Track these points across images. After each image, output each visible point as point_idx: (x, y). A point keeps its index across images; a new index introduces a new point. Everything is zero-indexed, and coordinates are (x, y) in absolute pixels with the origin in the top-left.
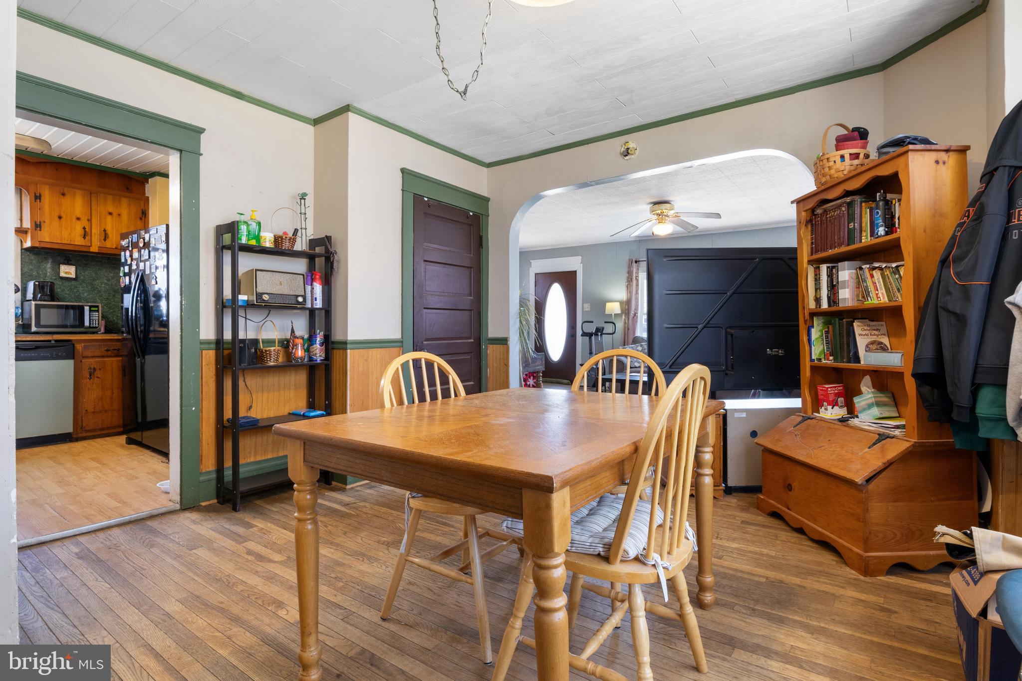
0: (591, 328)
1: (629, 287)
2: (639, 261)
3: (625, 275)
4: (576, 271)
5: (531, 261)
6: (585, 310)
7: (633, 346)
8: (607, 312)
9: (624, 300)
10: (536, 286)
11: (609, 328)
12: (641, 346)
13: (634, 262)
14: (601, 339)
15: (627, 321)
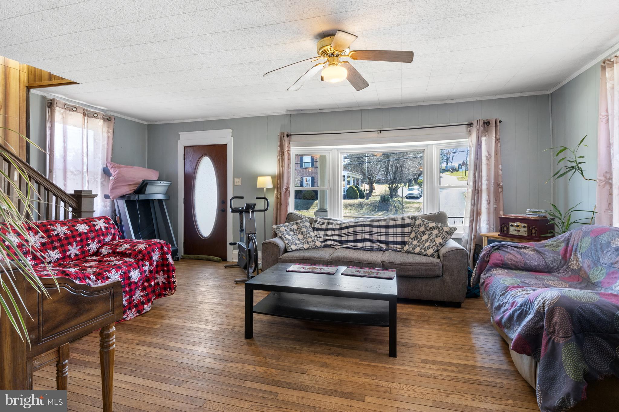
0: (241, 204)
1: (281, 161)
2: (291, 135)
3: (276, 149)
4: (226, 145)
5: (179, 133)
6: (236, 184)
7: (288, 224)
8: (258, 186)
9: (276, 174)
10: (185, 159)
11: (260, 205)
12: (297, 224)
13: (285, 135)
14: (253, 216)
15: (279, 196)
